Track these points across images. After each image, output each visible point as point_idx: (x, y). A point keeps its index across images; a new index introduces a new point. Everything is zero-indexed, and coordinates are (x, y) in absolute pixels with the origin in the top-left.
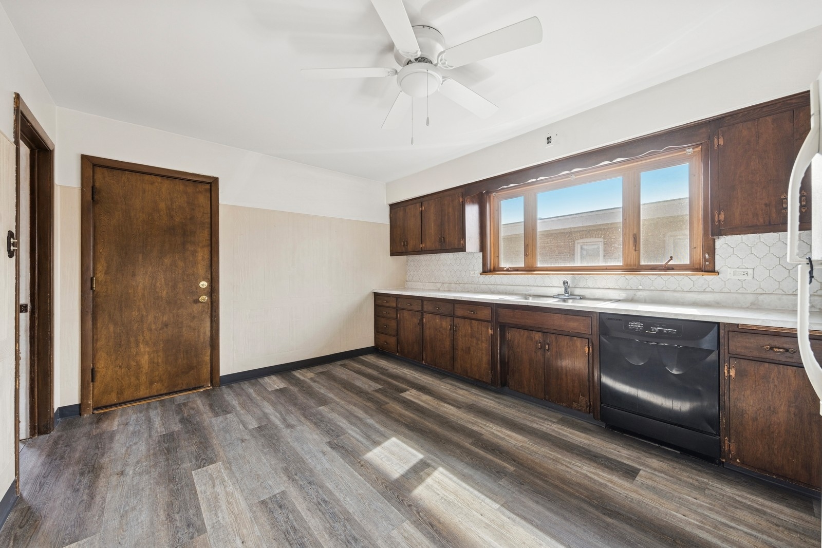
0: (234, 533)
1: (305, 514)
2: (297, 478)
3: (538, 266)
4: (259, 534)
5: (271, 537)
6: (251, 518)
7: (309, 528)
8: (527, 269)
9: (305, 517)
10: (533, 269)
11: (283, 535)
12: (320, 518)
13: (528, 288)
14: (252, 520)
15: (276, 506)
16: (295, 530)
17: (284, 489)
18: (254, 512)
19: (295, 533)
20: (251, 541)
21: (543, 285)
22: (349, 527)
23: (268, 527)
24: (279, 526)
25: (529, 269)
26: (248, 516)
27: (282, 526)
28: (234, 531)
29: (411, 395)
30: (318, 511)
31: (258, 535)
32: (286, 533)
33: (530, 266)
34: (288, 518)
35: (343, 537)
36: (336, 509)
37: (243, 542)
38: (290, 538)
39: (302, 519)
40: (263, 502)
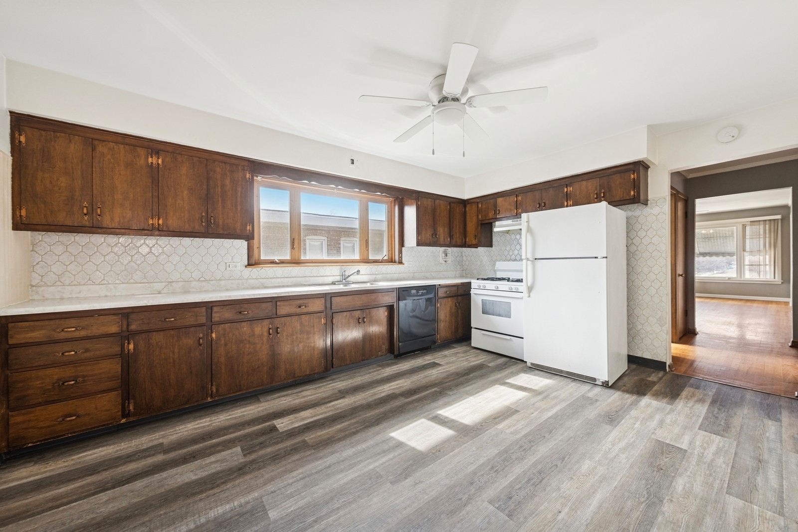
0: (556, 524)
1: (511, 478)
2: (465, 498)
3: (302, 258)
4: (546, 503)
5: (544, 493)
6: (533, 518)
7: (523, 471)
8: (294, 261)
9: (514, 477)
10: (299, 261)
11: (538, 486)
12: (511, 467)
13: (307, 279)
14: (536, 515)
15: (510, 503)
16: (529, 480)
17: (486, 502)
18: (526, 518)
19: (532, 479)
20: (555, 506)
21: (319, 275)
22: (512, 451)
23: (536, 499)
24: (532, 492)
25: (296, 262)
26: (532, 521)
27: (530, 490)
28: (554, 526)
29: (282, 424)
30: (504, 470)
31: (548, 503)
32: (535, 485)
33: (297, 258)
34: (520, 488)
35: (522, 453)
36: (499, 460)
37: (560, 512)
38: (539, 481)
39: (517, 478)
40: (510, 516)
